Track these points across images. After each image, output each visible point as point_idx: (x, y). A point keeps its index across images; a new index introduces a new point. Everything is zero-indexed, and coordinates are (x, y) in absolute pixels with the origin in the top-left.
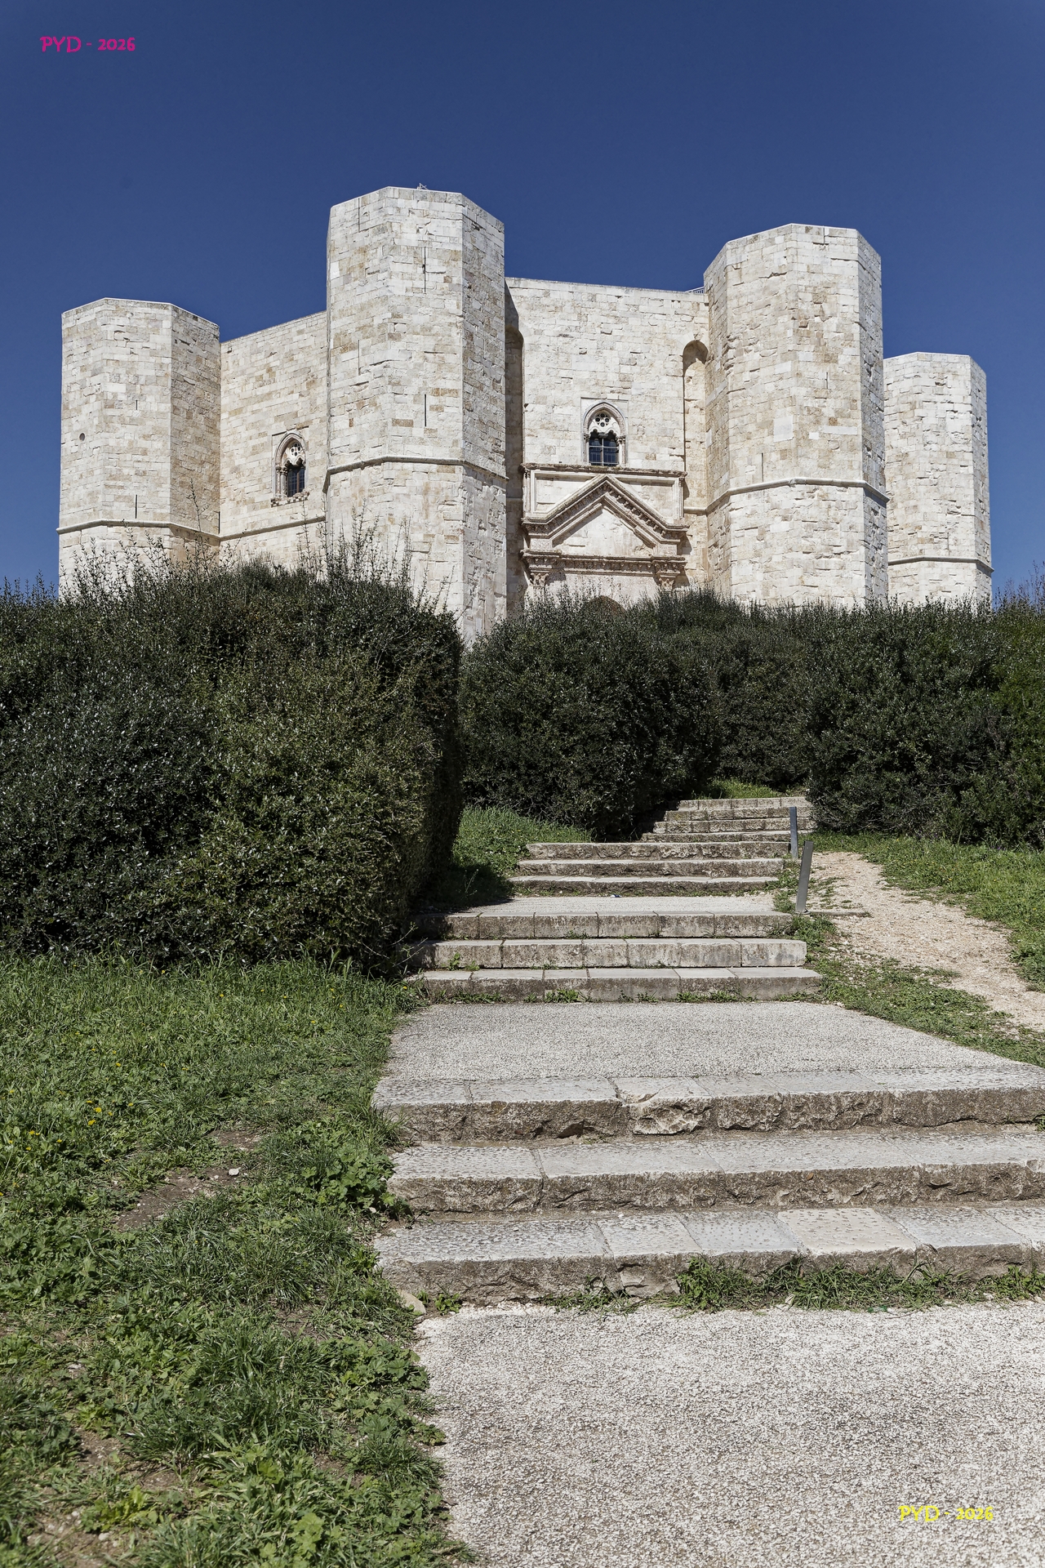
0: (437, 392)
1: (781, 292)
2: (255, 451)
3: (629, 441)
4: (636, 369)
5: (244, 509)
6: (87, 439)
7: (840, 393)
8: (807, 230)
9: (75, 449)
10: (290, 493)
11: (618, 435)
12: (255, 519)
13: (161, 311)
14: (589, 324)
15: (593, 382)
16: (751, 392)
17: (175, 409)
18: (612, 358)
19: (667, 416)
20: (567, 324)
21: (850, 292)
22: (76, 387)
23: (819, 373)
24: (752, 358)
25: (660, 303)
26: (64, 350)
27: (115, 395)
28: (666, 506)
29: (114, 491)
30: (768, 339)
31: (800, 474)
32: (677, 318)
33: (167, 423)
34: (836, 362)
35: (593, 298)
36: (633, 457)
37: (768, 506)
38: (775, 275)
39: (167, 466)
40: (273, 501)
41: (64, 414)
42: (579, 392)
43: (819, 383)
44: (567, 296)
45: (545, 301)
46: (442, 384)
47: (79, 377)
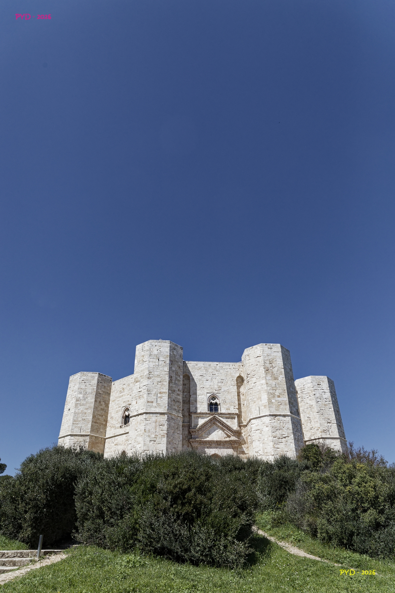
0: (160, 393)
1: (260, 361)
2: (117, 412)
3: (221, 404)
4: (223, 384)
5: (113, 429)
6: (70, 410)
7: (280, 388)
8: (266, 345)
9: (67, 413)
10: (125, 424)
11: (218, 403)
12: (115, 432)
13: (95, 374)
14: (209, 372)
15: (210, 388)
16: (255, 389)
17: (96, 401)
18: (216, 381)
19: (232, 397)
20: (202, 372)
21: (280, 360)
22: (70, 396)
23: (273, 383)
24: (254, 380)
25: (229, 366)
26: (69, 386)
27: (79, 398)
28: (233, 424)
29: (75, 425)
30: (258, 374)
31: (270, 412)
32: (234, 370)
33: (93, 405)
34: (278, 379)
35: (210, 365)
36: (222, 409)
37: (262, 423)
38: (258, 357)
39: (91, 417)
40: (120, 426)
41: (66, 403)
42: (206, 391)
43: (273, 386)
44: (202, 365)
45: (196, 367)
46: (162, 390)
47: (71, 393)
